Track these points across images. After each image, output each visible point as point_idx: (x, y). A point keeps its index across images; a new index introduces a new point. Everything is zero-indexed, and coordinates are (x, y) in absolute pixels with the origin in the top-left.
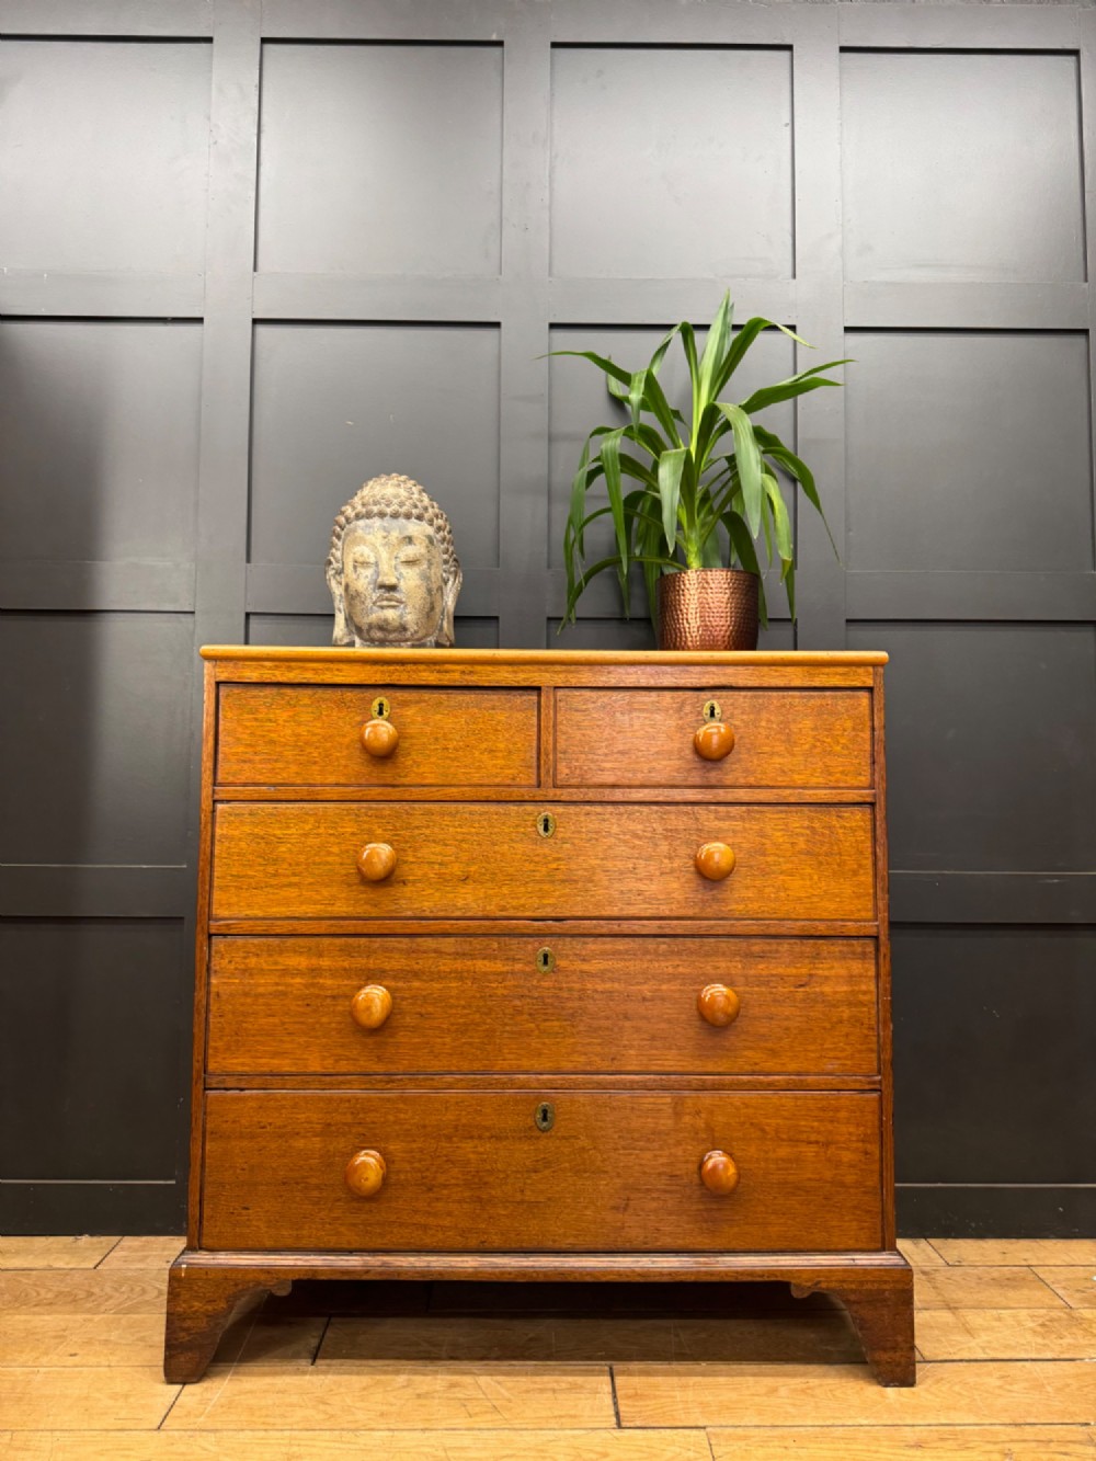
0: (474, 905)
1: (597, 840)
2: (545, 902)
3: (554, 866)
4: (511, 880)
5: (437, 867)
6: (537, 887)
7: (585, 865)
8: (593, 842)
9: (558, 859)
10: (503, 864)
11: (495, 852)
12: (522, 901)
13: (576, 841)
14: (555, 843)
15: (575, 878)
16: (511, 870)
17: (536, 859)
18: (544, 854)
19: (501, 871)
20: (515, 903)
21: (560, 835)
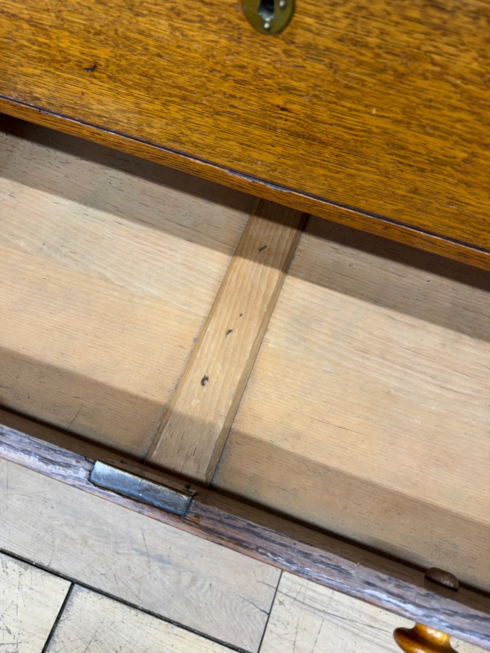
0: (119, 116)
1: (401, 76)
2: (255, 155)
3: (279, 101)
4: (184, 98)
5: (25, 26)
6: (240, 127)
7: (349, 121)
8: (388, 77)
9: (289, 89)
10: (163, 63)
11: (141, 33)
12: (210, 140)
13: (343, 63)
14: (286, 52)
15: (324, 138)
16: (182, 80)
17: (240, 75)
18: (256, 69)
19: (161, 77)
20: (196, 137)
21: (302, 37)
